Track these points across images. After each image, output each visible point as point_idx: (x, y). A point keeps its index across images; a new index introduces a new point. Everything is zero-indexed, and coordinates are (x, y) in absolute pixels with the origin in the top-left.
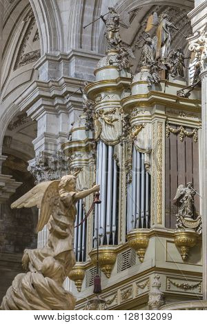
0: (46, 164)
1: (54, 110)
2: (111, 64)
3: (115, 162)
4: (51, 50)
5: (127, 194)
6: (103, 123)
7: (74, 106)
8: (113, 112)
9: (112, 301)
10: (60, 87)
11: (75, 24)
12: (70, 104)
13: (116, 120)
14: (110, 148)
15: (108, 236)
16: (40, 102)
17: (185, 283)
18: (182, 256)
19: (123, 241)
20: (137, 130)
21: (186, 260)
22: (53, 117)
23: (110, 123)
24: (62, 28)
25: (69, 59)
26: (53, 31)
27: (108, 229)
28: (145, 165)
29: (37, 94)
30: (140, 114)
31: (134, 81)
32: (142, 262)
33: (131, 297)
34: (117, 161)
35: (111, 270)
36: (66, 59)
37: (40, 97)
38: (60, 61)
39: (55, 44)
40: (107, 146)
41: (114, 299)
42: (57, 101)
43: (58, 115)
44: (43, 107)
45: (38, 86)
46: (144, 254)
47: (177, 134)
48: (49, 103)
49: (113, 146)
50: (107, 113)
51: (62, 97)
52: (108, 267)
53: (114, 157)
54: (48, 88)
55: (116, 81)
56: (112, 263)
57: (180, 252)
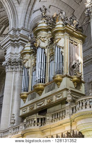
0: (10, 63)
1: (14, 46)
2: (44, 22)
3: (45, 55)
4: (14, 27)
5: (49, 65)
6: (41, 41)
7: (21, 44)
8: (45, 38)
9: (42, 104)
10: (17, 37)
11: (23, 20)
12: (20, 44)
13: (46, 40)
14: (43, 50)
15: (42, 80)
16: (10, 42)
17: (76, 96)
18: (75, 86)
19: (48, 82)
20: (58, 40)
21: (76, 88)
22: (13, 48)
23: (44, 41)
24: (18, 21)
25: (20, 31)
26: (15, 21)
27: (42, 77)
28: (61, 52)
29: (9, 39)
30: (60, 34)
31: (57, 24)
32: (59, 87)
33: (52, 101)
34: (46, 54)
35: (42, 93)
36: (19, 30)
37: (10, 40)
38: (17, 31)
39: (15, 25)
40: (42, 49)
41: (43, 103)
42: (16, 42)
43: (15, 48)
44: (10, 44)
45: (10, 36)
46: (60, 84)
47: (72, 43)
48: (13, 43)
49: (44, 49)
50: (42, 38)
51: (18, 41)
52: (41, 91)
53: (44, 53)
54: (13, 38)
55: (47, 27)
56: (42, 90)
57: (74, 85)
